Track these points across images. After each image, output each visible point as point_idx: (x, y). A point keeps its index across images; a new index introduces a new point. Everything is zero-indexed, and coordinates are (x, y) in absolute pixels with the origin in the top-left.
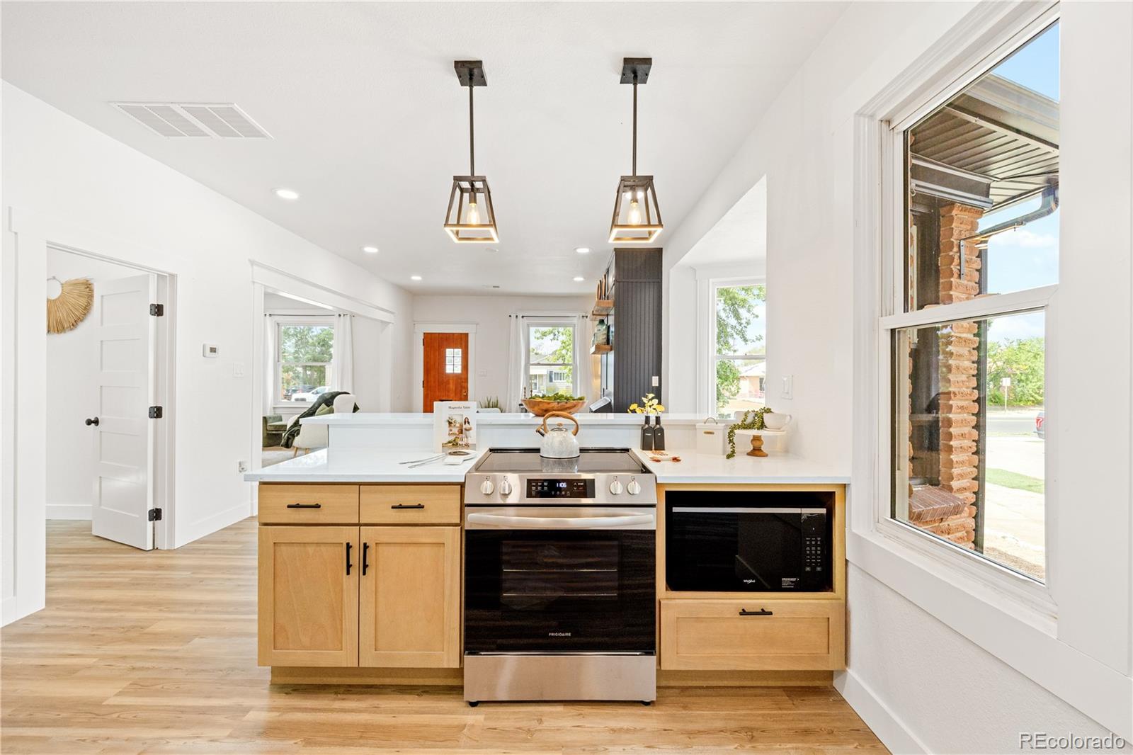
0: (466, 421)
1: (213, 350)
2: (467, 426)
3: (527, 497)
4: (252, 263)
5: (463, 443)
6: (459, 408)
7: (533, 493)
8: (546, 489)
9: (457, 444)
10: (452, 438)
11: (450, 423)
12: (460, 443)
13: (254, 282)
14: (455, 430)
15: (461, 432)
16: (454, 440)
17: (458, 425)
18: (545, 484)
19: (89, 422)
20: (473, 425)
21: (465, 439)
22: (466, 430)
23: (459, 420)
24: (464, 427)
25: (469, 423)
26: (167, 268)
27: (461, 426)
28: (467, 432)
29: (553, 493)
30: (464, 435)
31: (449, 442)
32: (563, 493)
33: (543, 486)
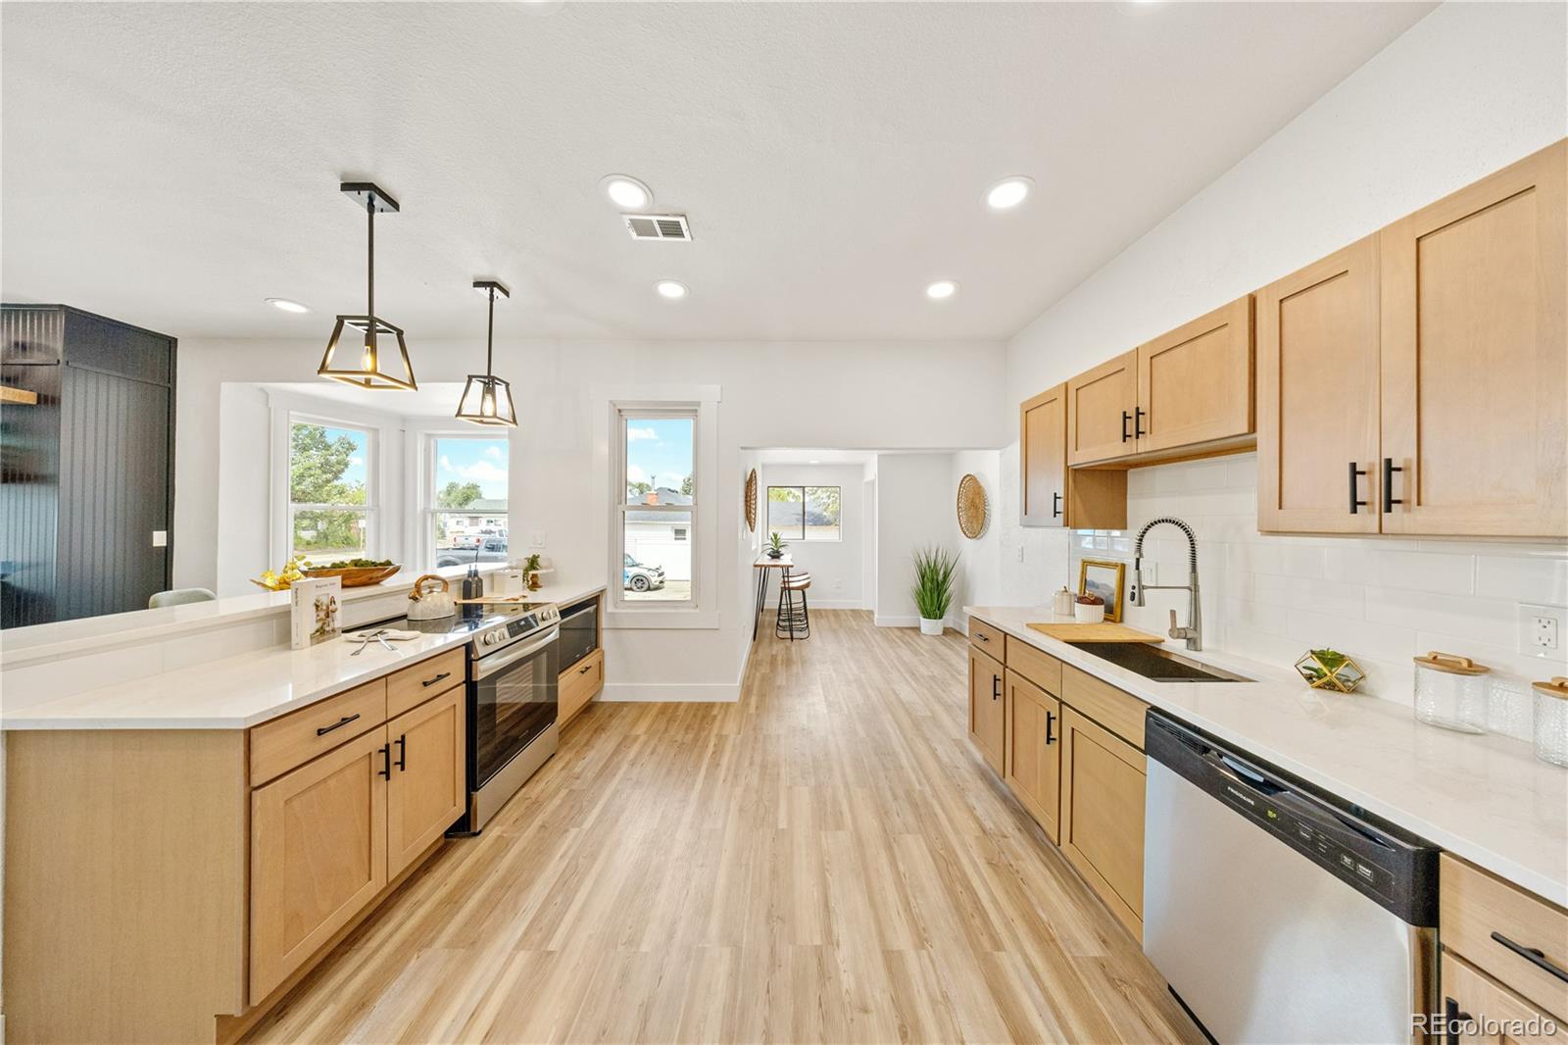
0: (332, 601)
2: (333, 606)
5: (330, 628)
6: (326, 586)
9: (324, 632)
10: (320, 625)
11: (317, 606)
12: (327, 629)
14: (322, 615)
15: (328, 616)
16: (322, 628)
17: (324, 608)
20: (338, 604)
21: (331, 624)
22: (332, 612)
23: (325, 600)
24: (331, 608)
25: (334, 603)
27: (328, 608)
28: (334, 615)
30: (330, 619)
31: (317, 631)
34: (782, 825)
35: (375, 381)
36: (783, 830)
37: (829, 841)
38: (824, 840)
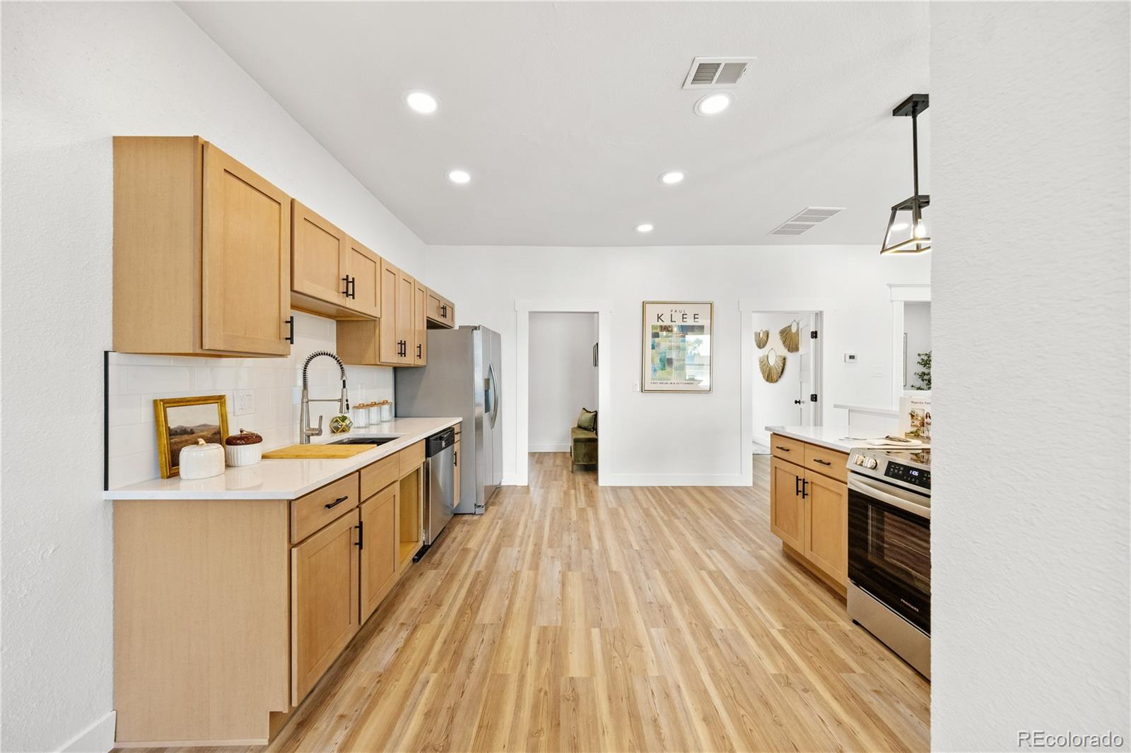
0: (928, 416)
1: (852, 357)
2: (928, 420)
3: (885, 475)
4: (890, 286)
5: (925, 435)
6: (920, 403)
7: (891, 473)
8: (900, 472)
9: (919, 435)
10: (914, 429)
11: (912, 416)
12: (922, 435)
13: (892, 301)
14: (917, 423)
15: (923, 425)
16: (916, 432)
17: (919, 418)
18: (902, 469)
19: (796, 402)
21: (926, 432)
22: (927, 423)
24: (926, 420)
25: (930, 417)
26: (818, 309)
27: (923, 419)
28: (928, 426)
29: (905, 477)
30: (925, 429)
31: (912, 433)
32: (913, 480)
33: (899, 470)
34: (595, 632)
35: (925, 244)
36: (595, 627)
37: (555, 618)
38: (560, 619)
